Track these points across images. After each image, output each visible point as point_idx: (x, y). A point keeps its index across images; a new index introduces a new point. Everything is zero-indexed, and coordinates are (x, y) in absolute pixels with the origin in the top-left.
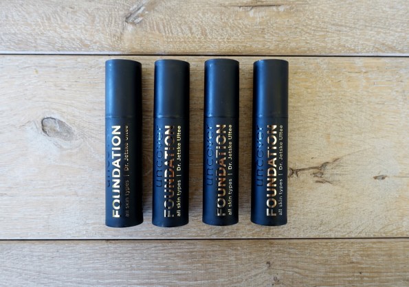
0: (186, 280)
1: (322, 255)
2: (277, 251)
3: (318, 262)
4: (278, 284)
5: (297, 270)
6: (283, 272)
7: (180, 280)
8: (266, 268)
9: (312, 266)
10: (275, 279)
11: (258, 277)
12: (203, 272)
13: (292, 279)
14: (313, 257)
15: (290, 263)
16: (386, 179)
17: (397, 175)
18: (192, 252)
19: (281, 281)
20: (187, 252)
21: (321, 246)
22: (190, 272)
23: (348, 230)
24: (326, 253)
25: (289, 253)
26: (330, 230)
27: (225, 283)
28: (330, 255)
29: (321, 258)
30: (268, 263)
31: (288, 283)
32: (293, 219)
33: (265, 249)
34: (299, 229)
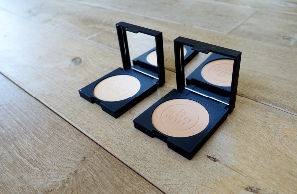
0: (36, 135)
1: (123, 180)
2: (97, 155)
3: (114, 182)
4: (74, 176)
5: (95, 176)
6: (86, 170)
7: (34, 133)
8: (80, 160)
9: (108, 181)
10: (76, 172)
11: (69, 161)
12: (48, 137)
13: (86, 180)
14: (115, 176)
15: (96, 169)
16: (217, 162)
17: (229, 165)
18: (58, 124)
19: (78, 175)
20: (56, 123)
21: (128, 172)
22: (43, 132)
23: (158, 176)
24: (126, 180)
25: (103, 162)
26: (145, 167)
27: (50, 151)
28: (127, 184)
29: (120, 181)
30: (85, 158)
31: (80, 180)
32: (127, 144)
33: (93, 149)
34: (125, 152)
